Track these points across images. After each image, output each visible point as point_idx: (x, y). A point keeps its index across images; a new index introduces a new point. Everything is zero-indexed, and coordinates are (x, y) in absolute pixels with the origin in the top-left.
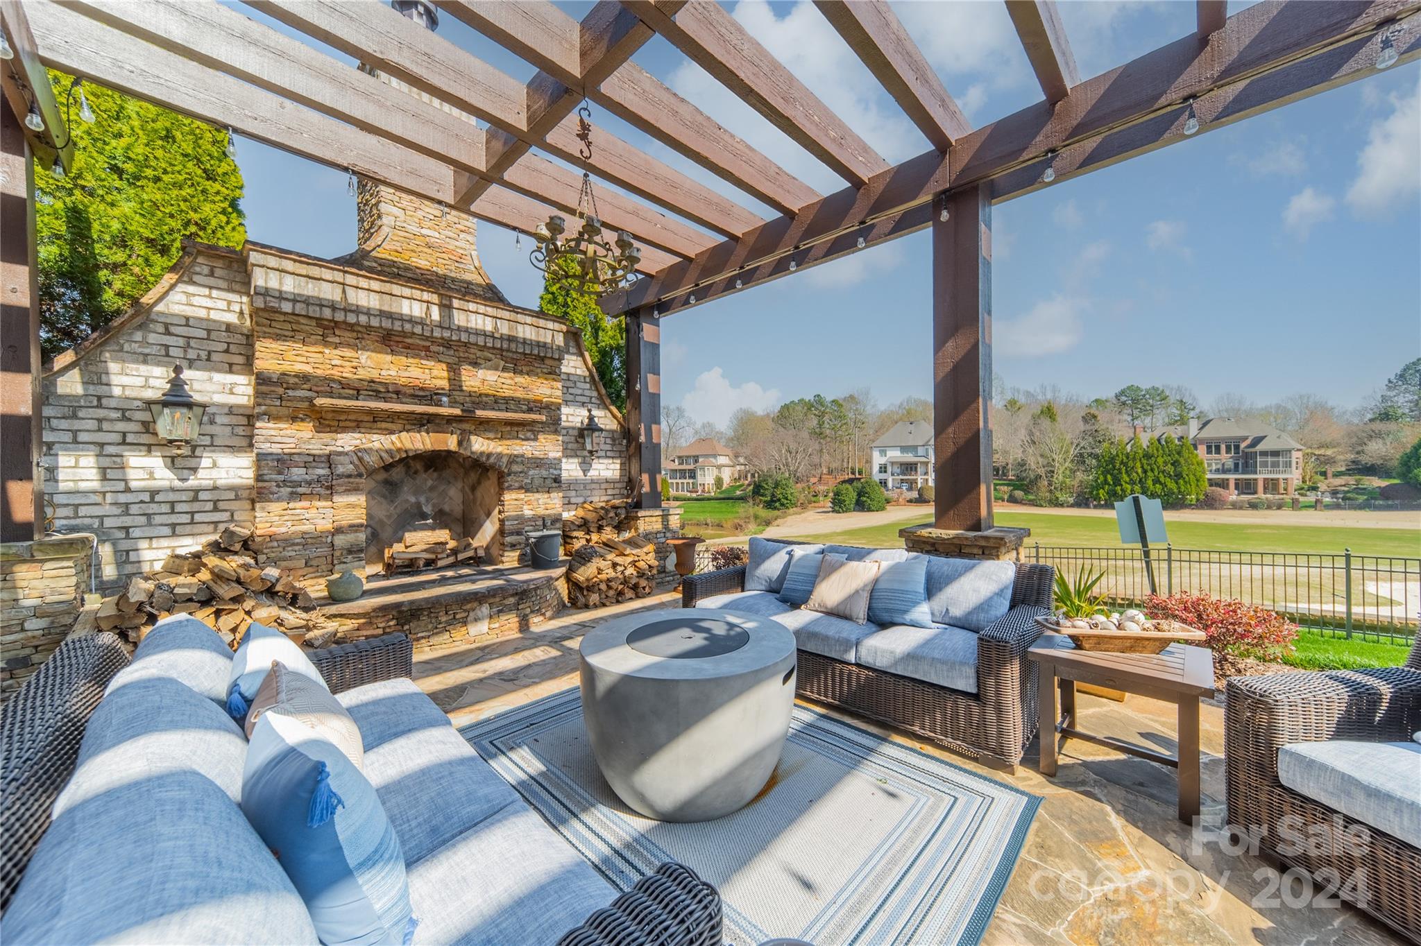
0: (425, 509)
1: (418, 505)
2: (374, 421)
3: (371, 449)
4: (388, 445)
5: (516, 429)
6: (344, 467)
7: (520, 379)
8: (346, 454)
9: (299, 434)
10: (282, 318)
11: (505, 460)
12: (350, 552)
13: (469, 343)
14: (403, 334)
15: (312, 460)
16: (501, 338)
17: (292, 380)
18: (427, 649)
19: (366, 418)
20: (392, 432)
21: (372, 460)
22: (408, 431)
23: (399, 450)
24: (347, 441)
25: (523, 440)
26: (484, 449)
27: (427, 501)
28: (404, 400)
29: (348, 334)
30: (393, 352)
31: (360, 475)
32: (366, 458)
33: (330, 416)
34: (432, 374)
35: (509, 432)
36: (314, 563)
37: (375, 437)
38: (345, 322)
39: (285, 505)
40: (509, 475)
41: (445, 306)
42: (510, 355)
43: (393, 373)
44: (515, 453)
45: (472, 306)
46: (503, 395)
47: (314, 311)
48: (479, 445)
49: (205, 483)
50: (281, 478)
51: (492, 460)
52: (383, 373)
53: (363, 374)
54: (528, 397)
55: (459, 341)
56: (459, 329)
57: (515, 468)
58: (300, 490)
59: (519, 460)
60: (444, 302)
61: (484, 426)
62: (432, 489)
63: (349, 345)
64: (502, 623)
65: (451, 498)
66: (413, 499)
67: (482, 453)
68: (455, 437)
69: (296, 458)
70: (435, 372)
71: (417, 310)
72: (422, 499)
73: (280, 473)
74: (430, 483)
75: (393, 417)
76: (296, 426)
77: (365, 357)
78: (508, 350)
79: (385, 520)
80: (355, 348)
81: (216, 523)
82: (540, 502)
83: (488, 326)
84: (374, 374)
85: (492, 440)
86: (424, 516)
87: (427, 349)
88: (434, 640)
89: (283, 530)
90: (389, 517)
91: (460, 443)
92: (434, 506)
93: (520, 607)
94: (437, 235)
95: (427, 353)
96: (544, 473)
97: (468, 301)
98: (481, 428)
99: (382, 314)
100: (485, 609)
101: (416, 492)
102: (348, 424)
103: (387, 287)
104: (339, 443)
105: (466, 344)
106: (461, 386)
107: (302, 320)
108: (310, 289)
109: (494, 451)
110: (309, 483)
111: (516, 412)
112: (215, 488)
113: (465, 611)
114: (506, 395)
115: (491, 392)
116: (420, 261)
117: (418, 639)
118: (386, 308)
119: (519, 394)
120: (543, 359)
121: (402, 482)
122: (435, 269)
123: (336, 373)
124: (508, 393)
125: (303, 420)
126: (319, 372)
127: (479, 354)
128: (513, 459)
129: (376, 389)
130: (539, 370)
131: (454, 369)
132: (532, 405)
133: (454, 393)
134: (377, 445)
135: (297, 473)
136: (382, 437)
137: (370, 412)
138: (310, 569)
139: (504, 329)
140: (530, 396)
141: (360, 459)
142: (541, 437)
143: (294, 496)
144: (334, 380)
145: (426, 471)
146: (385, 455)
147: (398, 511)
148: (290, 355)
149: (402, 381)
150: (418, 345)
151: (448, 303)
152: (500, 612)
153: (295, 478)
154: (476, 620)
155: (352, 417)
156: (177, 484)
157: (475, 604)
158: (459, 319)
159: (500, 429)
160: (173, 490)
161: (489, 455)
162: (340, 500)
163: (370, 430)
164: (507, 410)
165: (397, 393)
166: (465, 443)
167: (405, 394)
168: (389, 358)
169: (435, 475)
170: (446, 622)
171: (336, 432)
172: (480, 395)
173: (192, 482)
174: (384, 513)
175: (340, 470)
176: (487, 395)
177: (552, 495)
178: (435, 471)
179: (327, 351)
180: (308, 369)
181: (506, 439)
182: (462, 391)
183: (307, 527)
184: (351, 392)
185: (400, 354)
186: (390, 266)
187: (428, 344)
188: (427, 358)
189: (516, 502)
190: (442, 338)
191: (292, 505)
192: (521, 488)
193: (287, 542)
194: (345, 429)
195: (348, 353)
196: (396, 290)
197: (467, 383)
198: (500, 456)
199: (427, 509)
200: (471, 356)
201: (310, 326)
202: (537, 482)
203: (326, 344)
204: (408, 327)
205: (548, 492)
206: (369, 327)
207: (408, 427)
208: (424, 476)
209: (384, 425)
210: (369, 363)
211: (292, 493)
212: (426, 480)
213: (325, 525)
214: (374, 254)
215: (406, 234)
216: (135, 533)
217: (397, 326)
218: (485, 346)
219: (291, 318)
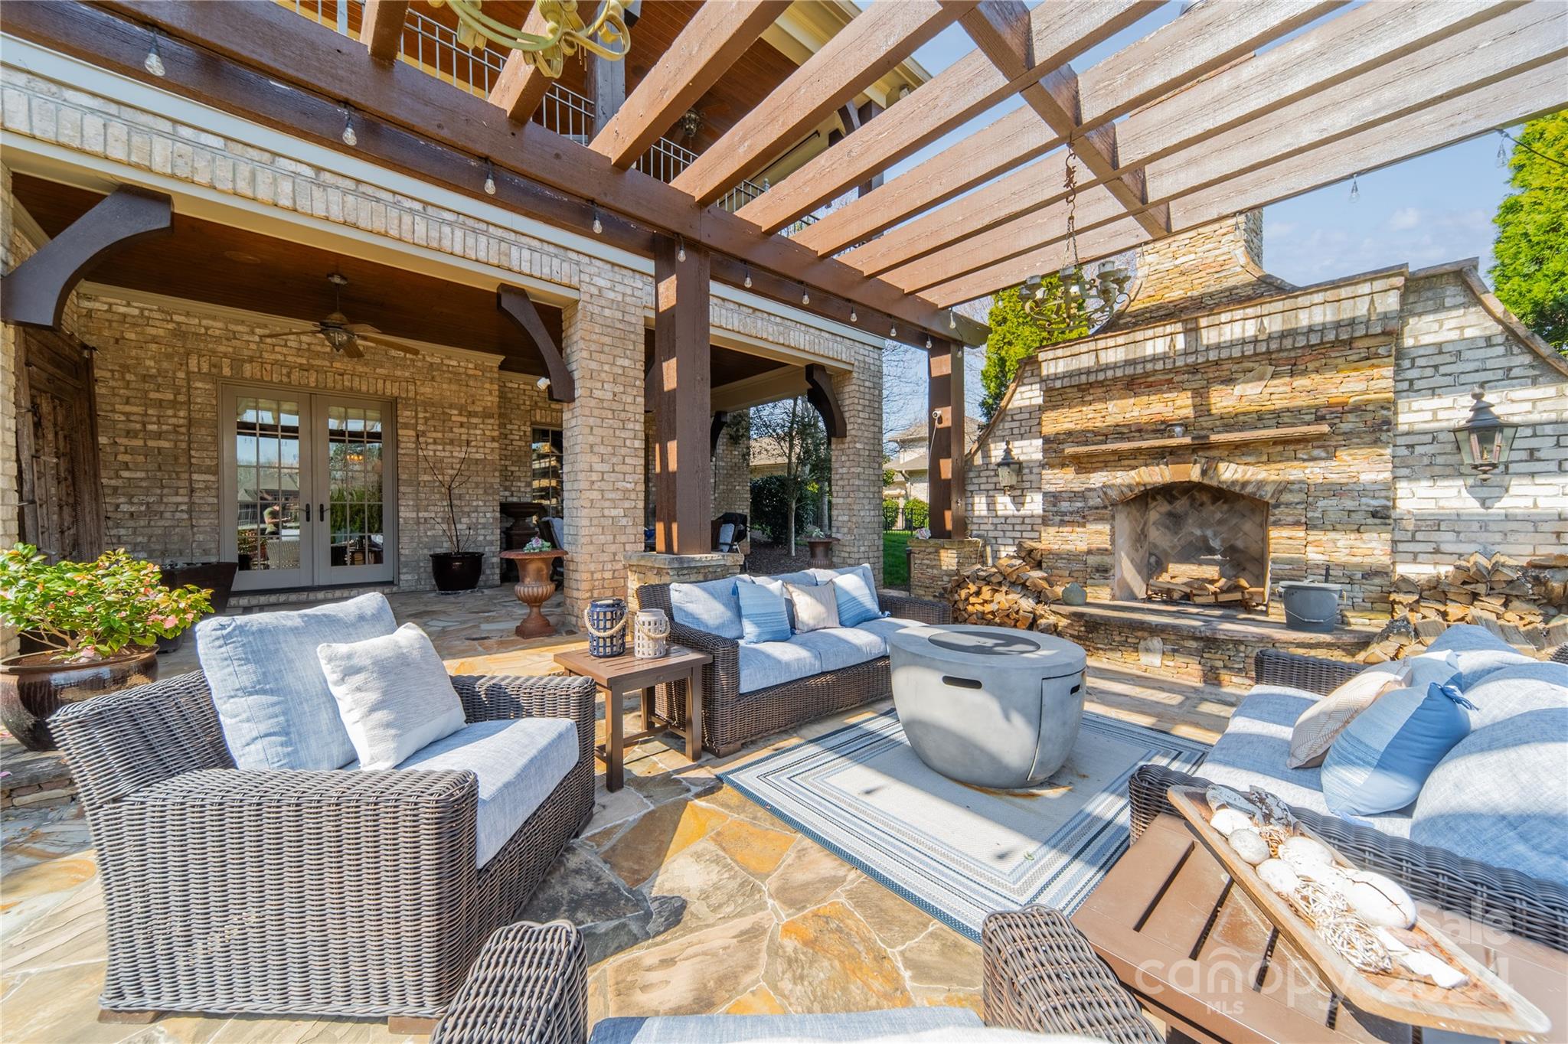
0: (1212, 543)
1: (1205, 539)
2: (1118, 460)
3: (1113, 485)
4: (1127, 481)
5: (1292, 447)
6: (1095, 501)
7: (1301, 382)
8: (1095, 490)
9: (1067, 477)
10: (1056, 393)
11: (1270, 489)
12: (1098, 571)
13: (1220, 359)
14: (1146, 374)
15: (1075, 495)
16: (1270, 338)
17: (1061, 437)
18: (1105, 660)
19: (1112, 458)
20: (1134, 468)
21: (1114, 494)
22: (1146, 465)
23: (1138, 484)
24: (1098, 479)
25: (1304, 460)
26: (1238, 476)
27: (1215, 535)
28: (1145, 437)
29: (1100, 390)
30: (1136, 395)
31: (1105, 507)
32: (1109, 492)
33: (1086, 459)
34: (1178, 405)
35: (1280, 453)
36: (1075, 574)
37: (1119, 474)
38: (1096, 382)
39: (1056, 529)
40: (1277, 506)
41: (1191, 330)
42: (1285, 354)
43: (1136, 414)
44: (1292, 478)
45: (1224, 317)
46: (1272, 407)
47: (1075, 381)
48: (1229, 472)
49: (1029, 513)
50: (1055, 509)
51: (1249, 489)
52: (1127, 416)
53: (1110, 421)
54: (1317, 402)
55: (1208, 361)
56: (1208, 348)
57: (1286, 497)
58: (1066, 518)
59: (1296, 487)
60: (1189, 326)
61: (1238, 450)
62: (1220, 522)
63: (1100, 400)
64: (1179, 664)
65: (1245, 534)
66: (1198, 532)
67: (1234, 483)
68: (1198, 466)
69: (1064, 495)
70: (1179, 403)
71: (1160, 346)
72: (1209, 533)
73: (1055, 506)
74: (1218, 516)
75: (1136, 453)
76: (1064, 471)
77: (1113, 406)
78: (1280, 350)
79: (1169, 550)
80: (1105, 400)
81: (1014, 538)
82: (1339, 544)
83: (1250, 329)
84: (1119, 419)
85: (1253, 464)
86: (1211, 551)
87: (1170, 381)
88: (1110, 654)
89: (1056, 547)
90: (1173, 548)
91: (1204, 473)
92: (1223, 541)
93: (1205, 655)
94: (1193, 256)
95: (1171, 385)
96: (1349, 504)
97: (1219, 313)
98: (1237, 452)
99: (1128, 363)
100: (1156, 643)
101: (1202, 525)
102: (1099, 465)
103: (1131, 337)
104: (1092, 481)
105: (1217, 363)
106: (1210, 410)
107: (1068, 390)
108: (1075, 364)
109: (1253, 478)
110: (1071, 513)
111: (1293, 425)
112: (1032, 516)
113: (1136, 637)
114: (1277, 407)
115: (1251, 408)
116: (1172, 294)
117: (1098, 649)
118: (1131, 356)
119: (1301, 401)
120: (1349, 343)
121: (1186, 514)
122: (1189, 294)
123: (1090, 425)
124: (1279, 404)
125: (1068, 466)
126: (1079, 427)
127: (1235, 368)
128: (1284, 487)
129: (1121, 432)
130: (1340, 361)
131: (1201, 394)
132: (1323, 411)
133: (1200, 419)
134: (1119, 481)
135: (1065, 506)
136: (1125, 473)
137: (1114, 452)
138: (1072, 579)
139: (1274, 325)
140: (1322, 400)
141: (1105, 493)
142: (1343, 454)
143: (1062, 523)
144: (1089, 431)
145: (1213, 503)
146: (1125, 490)
147: (1182, 542)
148: (1061, 419)
149: (1145, 419)
150: (1161, 380)
151: (1193, 326)
152: (1174, 651)
153: (1063, 509)
154: (1148, 650)
155: (1101, 459)
156: (1016, 513)
157: (1146, 634)
158: (1209, 337)
159: (1265, 450)
160: (1014, 516)
161: (1245, 484)
162: (1092, 527)
163: (1115, 468)
164: (1278, 425)
165: (1140, 431)
166: (1210, 472)
167: (1147, 431)
168: (1132, 401)
169: (1225, 507)
170: (1119, 642)
171: (1089, 472)
172: (1236, 415)
173: (1022, 512)
174: (1168, 544)
175: (1091, 503)
176: (1245, 414)
177: (1365, 536)
178: (1224, 503)
179: (1084, 409)
180: (1071, 426)
181: (1275, 462)
182: (1210, 415)
183: (1070, 547)
184: (1101, 438)
185: (1143, 394)
186: (1143, 314)
187: (1171, 376)
188: (1169, 391)
189: (1290, 541)
190: (1187, 365)
191: (1061, 529)
192: (1297, 523)
193: (1058, 556)
194: (1095, 470)
195: (1099, 406)
196: (1139, 335)
197: (1218, 405)
198: (1261, 484)
199: (1215, 544)
200: (1225, 373)
201: (1074, 393)
202: (1332, 516)
203: (1084, 403)
204: (1149, 366)
205: (1358, 531)
206: (1115, 379)
207: (1149, 461)
208: (1212, 508)
209: (1126, 462)
210: (1115, 410)
211: (1061, 521)
212: (1214, 512)
213: (1083, 547)
214: (1129, 310)
215: (1159, 275)
216: (1000, 541)
217: (1139, 369)
218: (1243, 356)
219: (1060, 391)
